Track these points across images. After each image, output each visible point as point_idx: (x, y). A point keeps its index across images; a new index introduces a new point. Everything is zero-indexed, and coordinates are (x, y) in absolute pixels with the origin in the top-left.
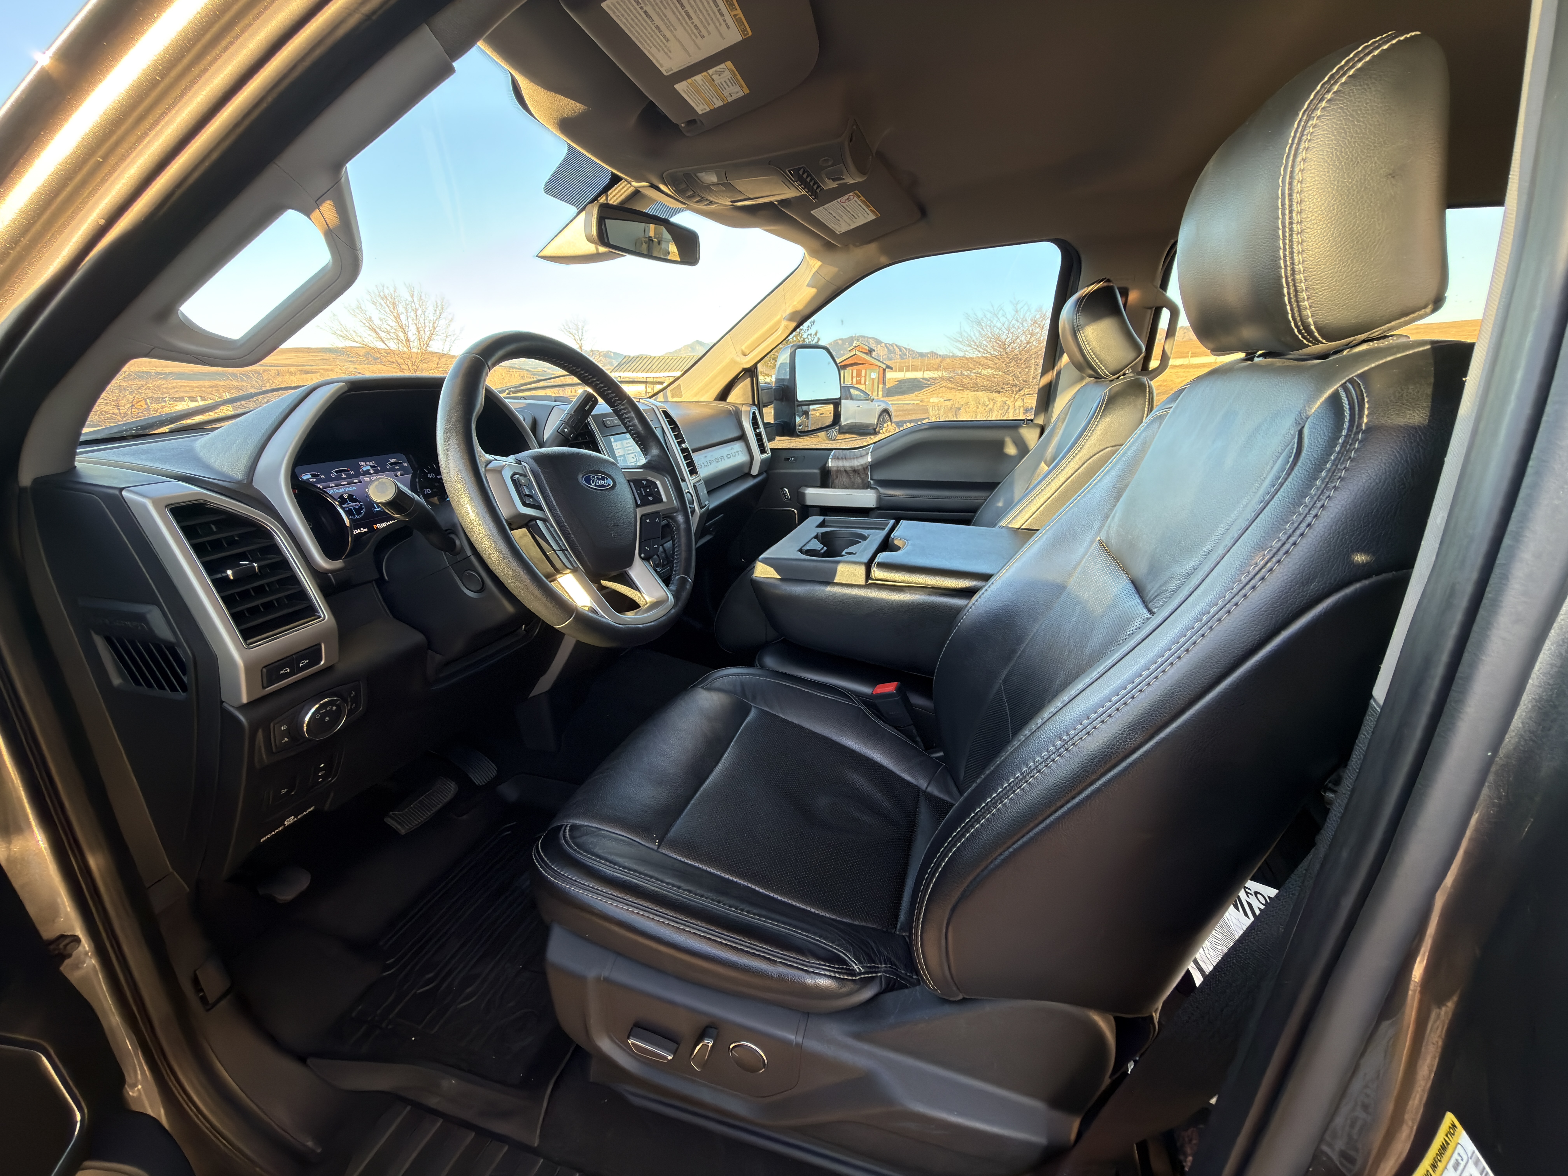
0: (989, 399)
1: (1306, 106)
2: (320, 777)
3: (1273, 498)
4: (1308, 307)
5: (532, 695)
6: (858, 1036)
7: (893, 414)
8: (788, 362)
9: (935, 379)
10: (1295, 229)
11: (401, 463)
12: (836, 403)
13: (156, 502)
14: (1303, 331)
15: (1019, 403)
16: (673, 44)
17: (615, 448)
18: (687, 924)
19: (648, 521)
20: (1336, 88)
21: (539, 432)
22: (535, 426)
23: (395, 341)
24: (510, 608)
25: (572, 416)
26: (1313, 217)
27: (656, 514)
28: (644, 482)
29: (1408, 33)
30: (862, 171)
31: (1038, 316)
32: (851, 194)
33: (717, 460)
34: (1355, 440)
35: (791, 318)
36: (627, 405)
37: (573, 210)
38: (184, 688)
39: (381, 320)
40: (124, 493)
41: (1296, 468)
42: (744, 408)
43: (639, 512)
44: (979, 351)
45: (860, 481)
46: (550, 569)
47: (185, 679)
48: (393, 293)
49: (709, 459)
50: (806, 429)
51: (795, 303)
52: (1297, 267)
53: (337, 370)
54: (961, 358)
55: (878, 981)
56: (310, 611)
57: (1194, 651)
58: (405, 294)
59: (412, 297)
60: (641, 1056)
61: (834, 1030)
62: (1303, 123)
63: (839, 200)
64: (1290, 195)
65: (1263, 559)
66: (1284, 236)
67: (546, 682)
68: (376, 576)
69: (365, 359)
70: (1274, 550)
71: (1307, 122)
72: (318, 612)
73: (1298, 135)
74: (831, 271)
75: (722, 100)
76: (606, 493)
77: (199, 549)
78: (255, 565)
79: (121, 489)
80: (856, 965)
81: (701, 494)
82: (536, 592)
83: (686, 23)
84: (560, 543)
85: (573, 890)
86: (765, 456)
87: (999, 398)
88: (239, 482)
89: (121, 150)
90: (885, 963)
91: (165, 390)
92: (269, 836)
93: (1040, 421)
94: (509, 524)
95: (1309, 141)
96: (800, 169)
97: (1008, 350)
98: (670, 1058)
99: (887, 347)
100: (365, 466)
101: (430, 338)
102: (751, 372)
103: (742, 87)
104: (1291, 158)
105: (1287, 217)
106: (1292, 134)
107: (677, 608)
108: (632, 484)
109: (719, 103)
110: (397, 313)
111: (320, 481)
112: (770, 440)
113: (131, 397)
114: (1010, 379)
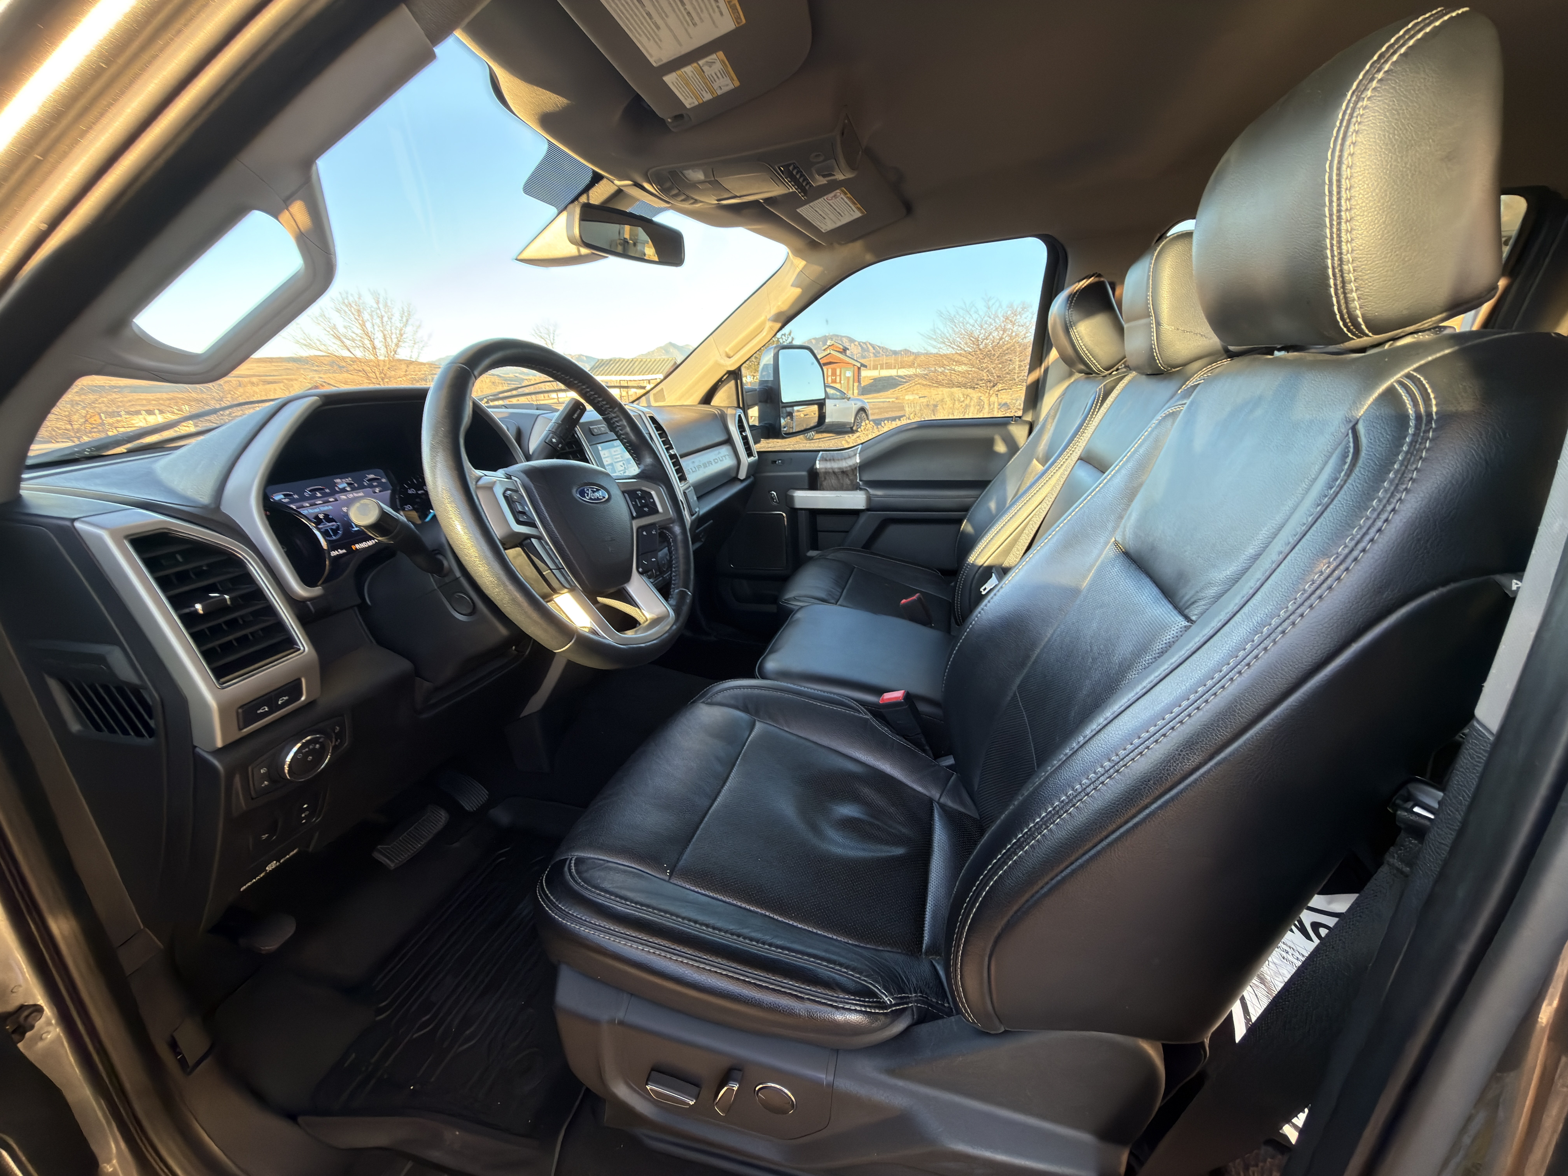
0: (963, 395)
1: (1354, 87)
2: (304, 818)
3: (1333, 500)
4: (1356, 298)
5: (522, 715)
6: (891, 1072)
7: (870, 412)
8: (772, 362)
9: (910, 376)
10: (1344, 217)
11: (378, 479)
12: (821, 404)
13: (114, 534)
14: (1349, 324)
15: (993, 399)
16: (664, 33)
17: (602, 456)
18: (707, 962)
19: (645, 533)
20: (1387, 67)
21: (525, 443)
22: (519, 435)
23: (361, 349)
24: (503, 631)
25: (560, 426)
26: (1364, 204)
27: (652, 525)
28: (639, 493)
29: (1459, 9)
30: (852, 166)
31: (1009, 313)
32: (838, 191)
33: (705, 466)
34: (1425, 439)
35: (776, 318)
36: (618, 413)
37: (553, 210)
38: (151, 732)
39: (345, 327)
40: (77, 525)
41: (1357, 470)
42: (730, 412)
43: (636, 524)
44: (953, 348)
45: (848, 482)
46: (547, 589)
47: (152, 723)
48: (357, 300)
49: (697, 464)
50: (791, 431)
51: (779, 303)
52: (1345, 257)
53: (301, 380)
54: (935, 355)
55: (909, 1012)
56: (288, 644)
57: (1257, 666)
58: (370, 301)
59: (378, 303)
60: (659, 1102)
61: (867, 1067)
62: (1351, 105)
63: (825, 197)
64: (1339, 181)
65: (1328, 567)
66: (1331, 225)
67: (538, 701)
68: (359, 601)
69: (330, 368)
70: (1341, 557)
71: (1356, 103)
72: (297, 644)
73: (1347, 117)
74: (816, 269)
75: (712, 93)
76: (601, 506)
77: (164, 583)
78: (227, 597)
79: (74, 520)
80: (886, 997)
81: (691, 501)
82: (535, 616)
83: (679, 10)
84: (557, 561)
85: (584, 931)
86: (752, 459)
87: (974, 394)
88: (205, 507)
89: (62, 147)
90: (916, 992)
91: (120, 404)
92: (249, 884)
93: (1029, 418)
94: (503, 544)
95: (1359, 123)
96: (790, 165)
97: (981, 347)
98: (692, 1103)
99: (861, 346)
100: (341, 483)
101: (397, 345)
102: (735, 375)
103: (732, 79)
104: (1339, 141)
105: (1335, 204)
106: (1340, 116)
107: (678, 624)
108: (626, 495)
109: (708, 97)
110: (363, 321)
111: (293, 501)
112: (756, 442)
113: (84, 412)
114: (984, 374)
